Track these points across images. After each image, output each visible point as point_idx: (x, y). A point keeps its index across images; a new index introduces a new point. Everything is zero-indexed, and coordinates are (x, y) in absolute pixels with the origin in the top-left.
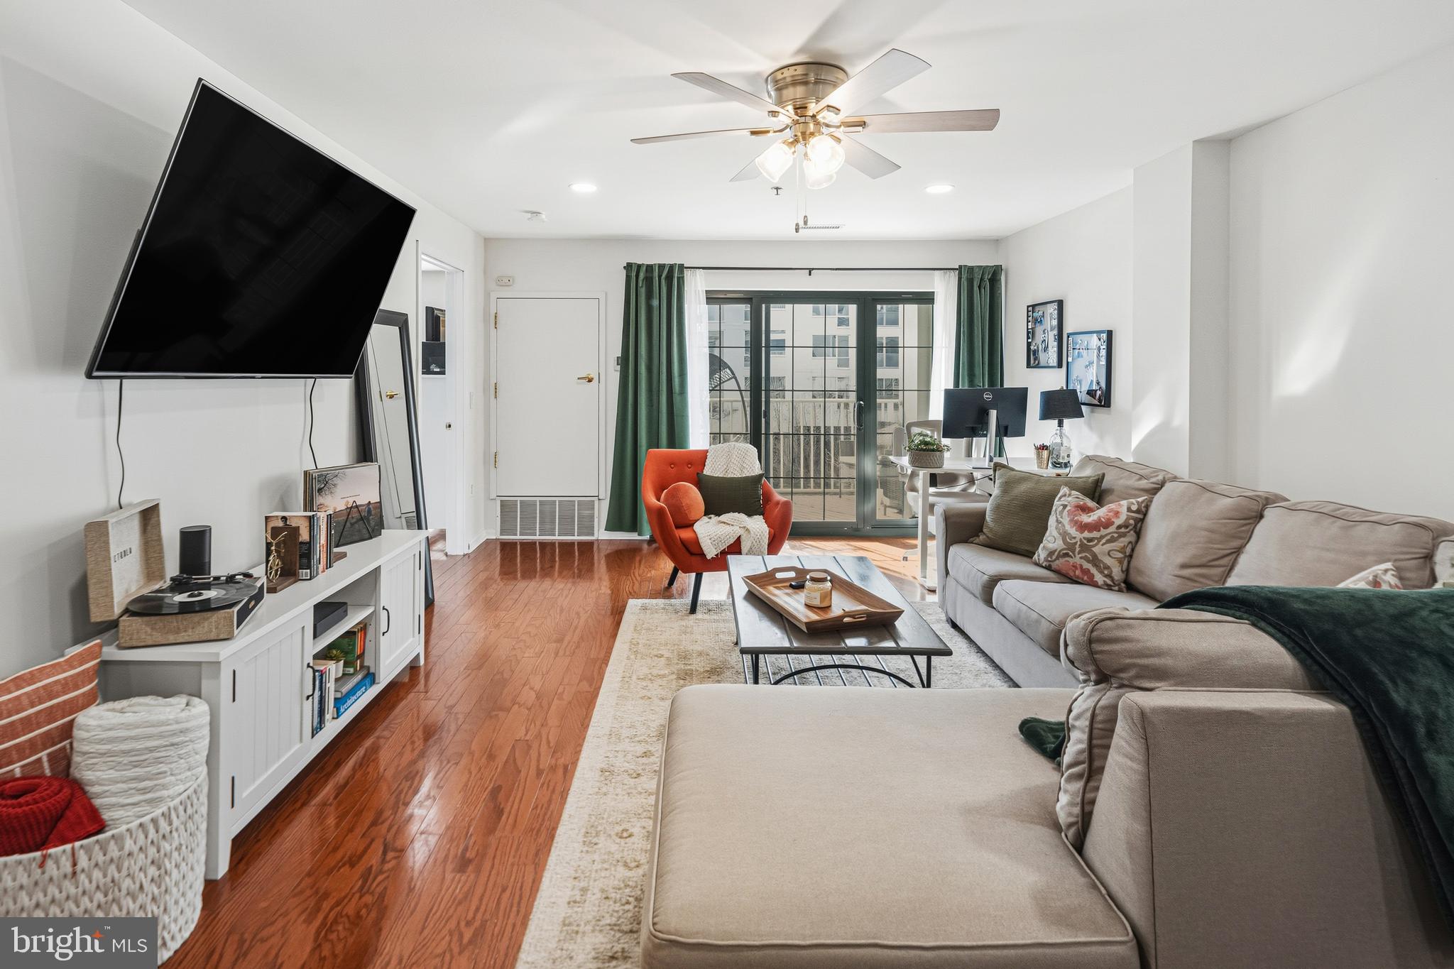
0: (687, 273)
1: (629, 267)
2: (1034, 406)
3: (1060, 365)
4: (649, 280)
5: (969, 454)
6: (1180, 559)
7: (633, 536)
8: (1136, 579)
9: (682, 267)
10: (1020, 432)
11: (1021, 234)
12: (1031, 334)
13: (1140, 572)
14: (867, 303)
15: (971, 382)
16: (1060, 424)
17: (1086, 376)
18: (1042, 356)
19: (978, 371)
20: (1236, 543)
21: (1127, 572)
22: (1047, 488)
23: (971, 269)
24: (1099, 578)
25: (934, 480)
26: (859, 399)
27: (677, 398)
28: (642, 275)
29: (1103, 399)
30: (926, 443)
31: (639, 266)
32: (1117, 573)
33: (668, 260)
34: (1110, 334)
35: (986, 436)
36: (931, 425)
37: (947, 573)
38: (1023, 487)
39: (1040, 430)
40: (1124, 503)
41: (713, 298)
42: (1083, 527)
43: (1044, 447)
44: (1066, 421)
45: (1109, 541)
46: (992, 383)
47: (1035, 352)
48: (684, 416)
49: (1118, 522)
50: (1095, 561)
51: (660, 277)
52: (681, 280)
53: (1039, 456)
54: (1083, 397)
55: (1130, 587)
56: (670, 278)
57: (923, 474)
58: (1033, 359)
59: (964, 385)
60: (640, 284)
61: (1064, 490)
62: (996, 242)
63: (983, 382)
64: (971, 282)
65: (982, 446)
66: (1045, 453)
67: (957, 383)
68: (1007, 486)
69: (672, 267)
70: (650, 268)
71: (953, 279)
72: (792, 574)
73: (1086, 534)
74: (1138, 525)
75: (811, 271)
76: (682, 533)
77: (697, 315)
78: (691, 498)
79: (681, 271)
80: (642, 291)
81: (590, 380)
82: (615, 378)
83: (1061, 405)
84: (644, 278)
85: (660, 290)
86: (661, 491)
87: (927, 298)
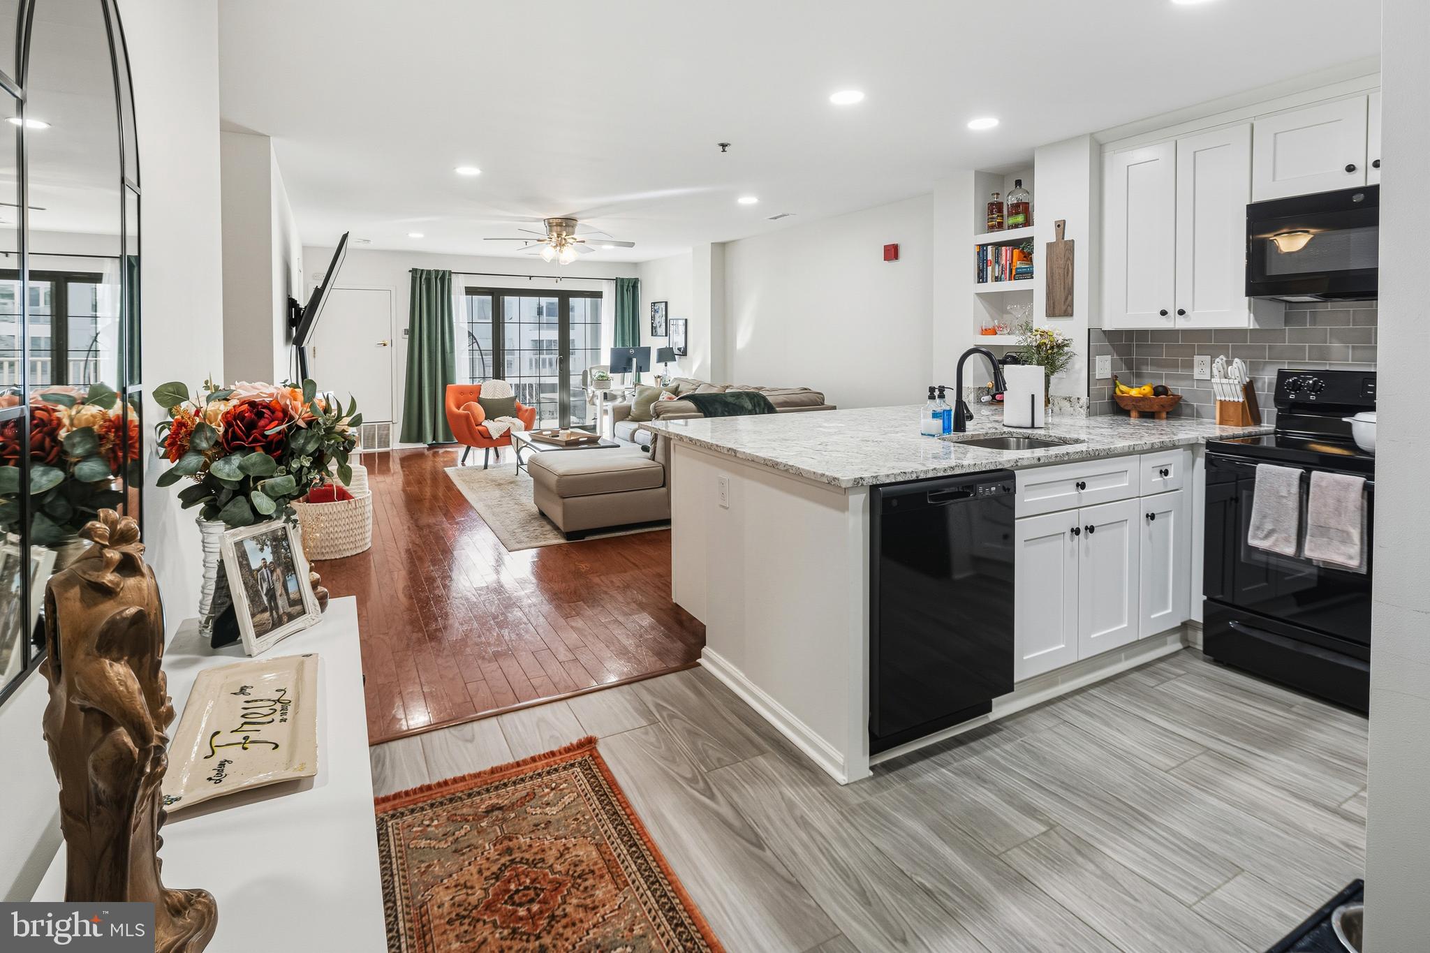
0: (453, 276)
1: (414, 271)
2: (654, 356)
3: (666, 335)
4: (428, 281)
5: (623, 383)
9: (450, 273)
10: (648, 370)
11: (647, 262)
12: (653, 318)
14: (564, 297)
15: (623, 344)
16: (666, 365)
17: (677, 341)
18: (658, 329)
19: (627, 338)
22: (657, 392)
23: (622, 280)
25: (605, 396)
26: (560, 355)
27: (448, 356)
28: (424, 277)
29: (684, 353)
30: (602, 377)
31: (422, 271)
33: (441, 267)
34: (686, 320)
35: (631, 371)
36: (605, 367)
37: (614, 435)
38: (647, 393)
39: (656, 368)
41: (470, 291)
43: (659, 377)
44: (668, 363)
46: (634, 345)
47: (655, 328)
48: (453, 367)
51: (436, 278)
52: (450, 280)
53: (657, 382)
54: (676, 351)
56: (443, 279)
57: (599, 393)
58: (654, 332)
59: (619, 346)
60: (422, 283)
61: (664, 392)
62: (635, 265)
63: (629, 344)
64: (622, 287)
65: (630, 377)
66: (659, 380)
67: (616, 344)
68: (641, 393)
69: (444, 272)
70: (429, 272)
71: (613, 284)
75: (530, 277)
76: (480, 428)
77: (460, 303)
78: (479, 410)
79: (450, 275)
80: (424, 287)
81: (385, 345)
82: (404, 343)
83: (666, 355)
84: (426, 278)
85: (436, 286)
86: (458, 408)
87: (598, 295)
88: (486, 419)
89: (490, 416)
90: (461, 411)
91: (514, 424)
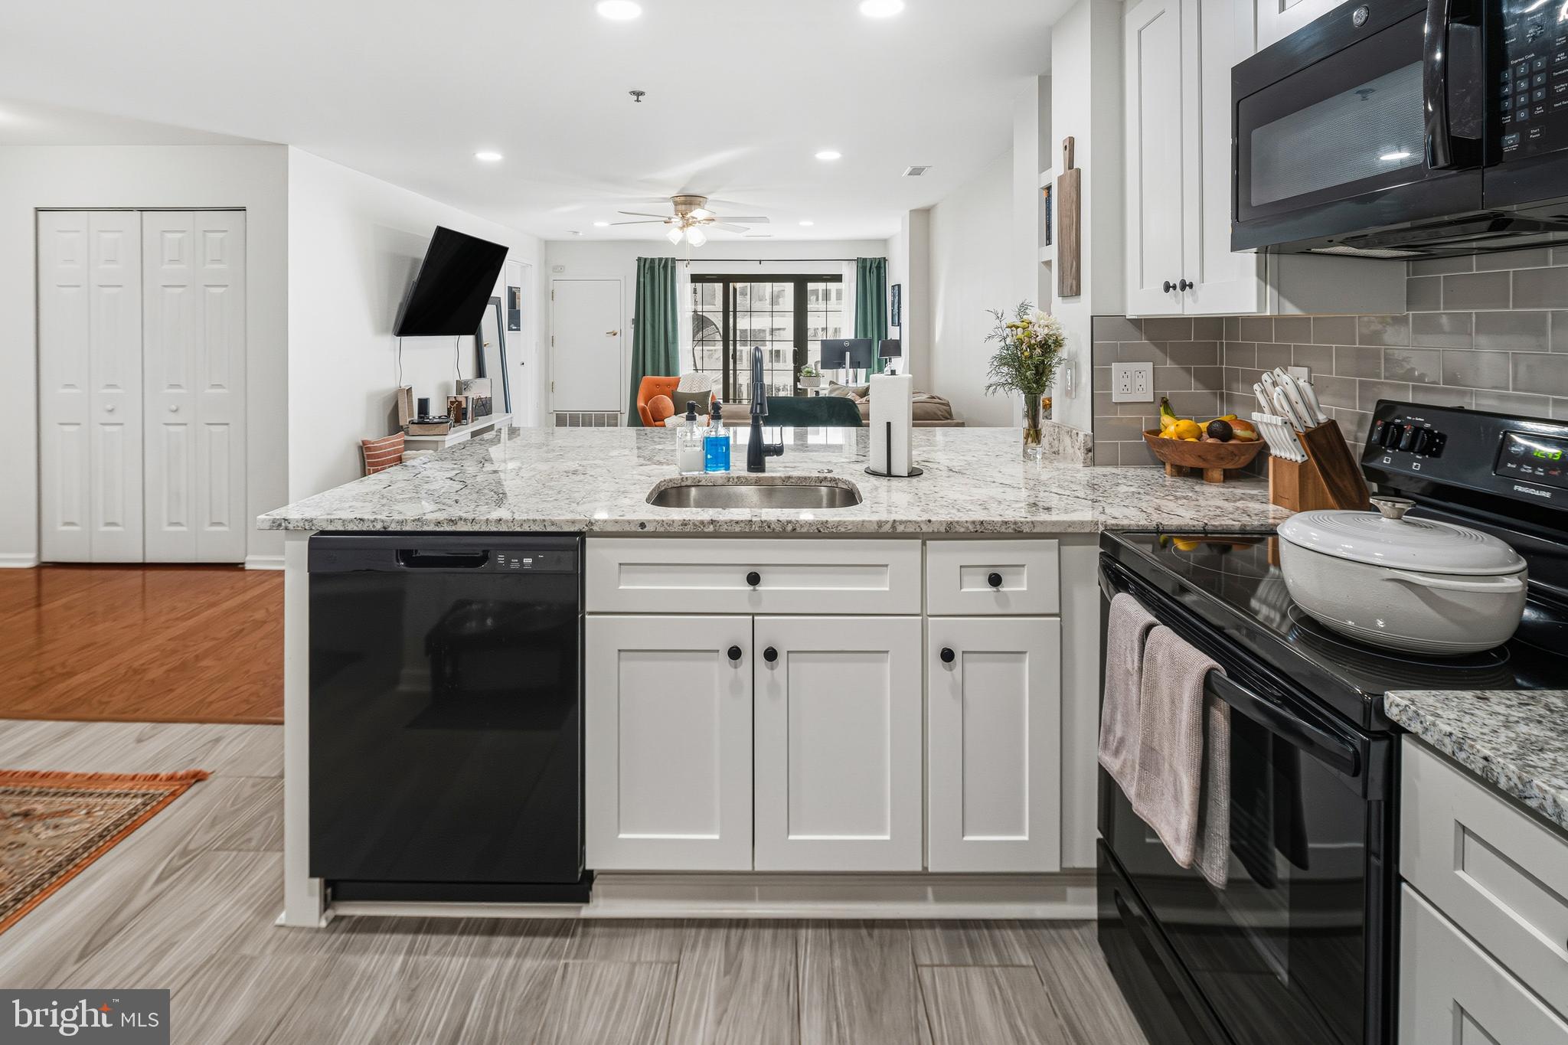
0: (676, 263)
1: (639, 259)
4: (652, 268)
9: (674, 260)
11: (893, 238)
12: (893, 305)
14: (802, 281)
15: (866, 334)
18: (895, 318)
19: (870, 328)
23: (865, 260)
26: (795, 346)
27: (671, 346)
28: (647, 266)
31: (645, 259)
33: (664, 255)
35: (844, 368)
41: (696, 278)
46: (879, 334)
47: (894, 316)
48: (676, 358)
51: (659, 266)
52: (673, 268)
56: (665, 267)
57: (810, 391)
58: (893, 320)
60: (646, 272)
62: (884, 241)
63: (872, 335)
64: (864, 268)
67: (856, 336)
69: (667, 259)
70: (653, 260)
71: (854, 264)
75: (760, 261)
77: (684, 290)
79: (672, 262)
80: (648, 275)
81: (615, 334)
82: (630, 333)
83: (889, 350)
84: (650, 266)
85: (659, 273)
87: (837, 278)
89: (677, 411)
90: (645, 405)
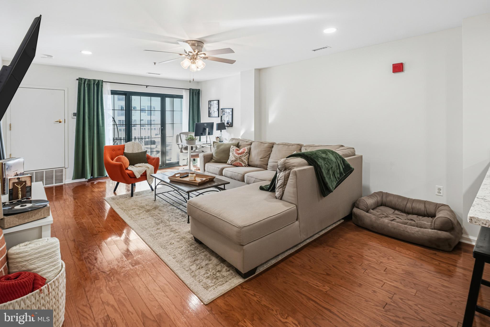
0: (104, 83)
1: (80, 80)
2: (215, 127)
3: (219, 117)
4: (89, 85)
6: (260, 158)
7: (84, 180)
8: (250, 163)
9: (102, 81)
10: (212, 134)
11: (206, 82)
12: (209, 108)
13: (251, 162)
14: (163, 97)
15: (193, 121)
16: (221, 131)
18: (213, 114)
19: (195, 118)
20: (269, 153)
21: (248, 162)
22: (228, 146)
24: (243, 165)
26: (161, 127)
27: (101, 128)
28: (86, 83)
29: (231, 125)
30: (191, 138)
31: (85, 79)
32: (247, 163)
33: (97, 78)
34: (232, 109)
35: (205, 135)
36: (185, 133)
39: (216, 133)
40: (246, 147)
41: (114, 93)
42: (239, 154)
43: (218, 137)
45: (244, 156)
46: (198, 121)
47: (211, 113)
48: (104, 134)
49: (246, 152)
50: (242, 161)
51: (94, 84)
52: (102, 85)
54: (226, 124)
55: (249, 165)
56: (98, 85)
57: (189, 146)
58: (210, 115)
60: (85, 86)
61: (232, 146)
62: (198, 83)
63: (196, 121)
64: (193, 93)
65: (206, 138)
67: (189, 121)
69: (99, 81)
70: (89, 80)
71: (188, 92)
72: (179, 175)
73: (240, 155)
74: (249, 152)
75: (147, 86)
76: (127, 172)
77: (108, 98)
78: (126, 160)
79: (102, 83)
80: (86, 89)
81: (60, 122)
82: (74, 121)
83: (221, 127)
84: (87, 84)
85: (93, 88)
86: (112, 159)
87: (181, 97)
88: (129, 165)
89: (132, 163)
90: (114, 162)
91: (149, 168)
